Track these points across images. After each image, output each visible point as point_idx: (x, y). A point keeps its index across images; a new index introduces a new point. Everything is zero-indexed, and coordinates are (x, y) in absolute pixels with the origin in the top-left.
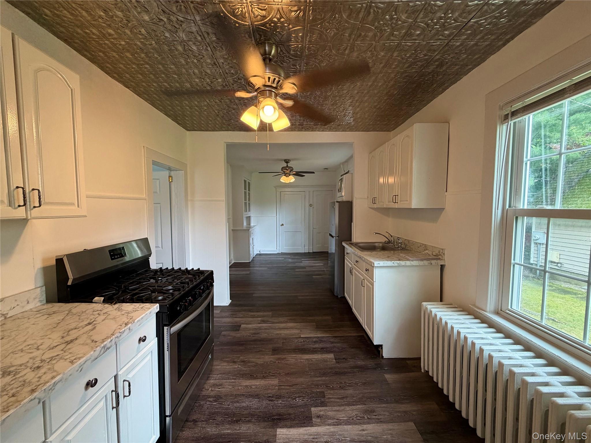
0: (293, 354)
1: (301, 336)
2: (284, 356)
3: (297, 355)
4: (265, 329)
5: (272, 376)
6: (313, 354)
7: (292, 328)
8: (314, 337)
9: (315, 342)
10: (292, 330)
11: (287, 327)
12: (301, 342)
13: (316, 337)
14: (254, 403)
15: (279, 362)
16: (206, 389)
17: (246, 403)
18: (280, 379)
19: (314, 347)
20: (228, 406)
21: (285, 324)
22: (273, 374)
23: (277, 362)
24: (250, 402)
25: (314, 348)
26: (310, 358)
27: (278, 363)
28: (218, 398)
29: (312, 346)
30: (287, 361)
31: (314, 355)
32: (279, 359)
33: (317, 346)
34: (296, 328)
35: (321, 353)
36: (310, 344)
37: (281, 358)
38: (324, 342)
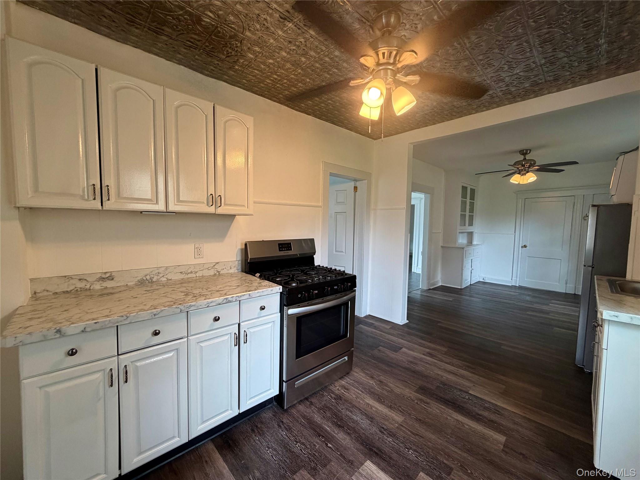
0: (442, 405)
1: (469, 392)
2: (428, 401)
3: (447, 409)
4: (426, 363)
5: (400, 411)
6: (472, 420)
7: (463, 377)
8: (490, 402)
9: (486, 409)
10: (461, 379)
11: (457, 372)
12: (464, 398)
13: (492, 403)
14: (364, 423)
15: (419, 403)
16: (334, 385)
17: (357, 417)
18: (406, 420)
19: (480, 412)
20: (342, 409)
21: (456, 369)
22: (403, 410)
23: (416, 401)
24: (362, 419)
25: (479, 415)
26: (463, 421)
27: (417, 403)
28: (339, 398)
29: (476, 410)
30: (429, 407)
31: (471, 422)
32: (421, 400)
33: (486, 414)
34: (469, 380)
35: (485, 426)
36: (476, 407)
37: (423, 400)
38: (501, 415)
